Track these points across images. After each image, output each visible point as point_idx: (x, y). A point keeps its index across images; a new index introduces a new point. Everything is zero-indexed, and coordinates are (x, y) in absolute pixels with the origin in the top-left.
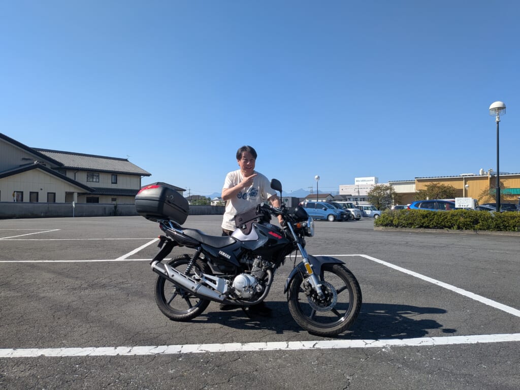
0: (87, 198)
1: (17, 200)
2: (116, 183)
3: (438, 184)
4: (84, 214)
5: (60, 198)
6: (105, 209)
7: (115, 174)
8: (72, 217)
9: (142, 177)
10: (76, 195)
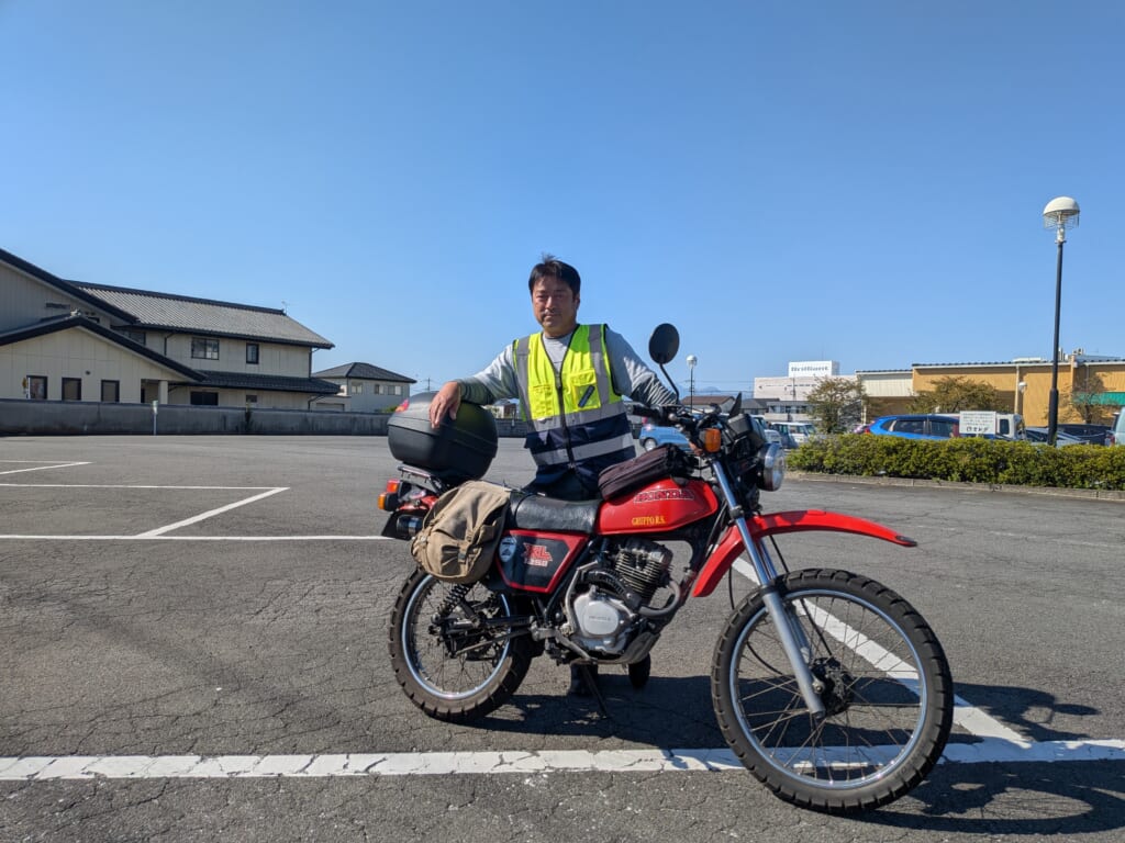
0: (192, 393)
1: (33, 395)
2: (257, 362)
3: (961, 378)
4: (179, 428)
5: (130, 394)
6: (225, 418)
7: (254, 343)
8: (152, 434)
9: (313, 350)
10: (164, 387)
